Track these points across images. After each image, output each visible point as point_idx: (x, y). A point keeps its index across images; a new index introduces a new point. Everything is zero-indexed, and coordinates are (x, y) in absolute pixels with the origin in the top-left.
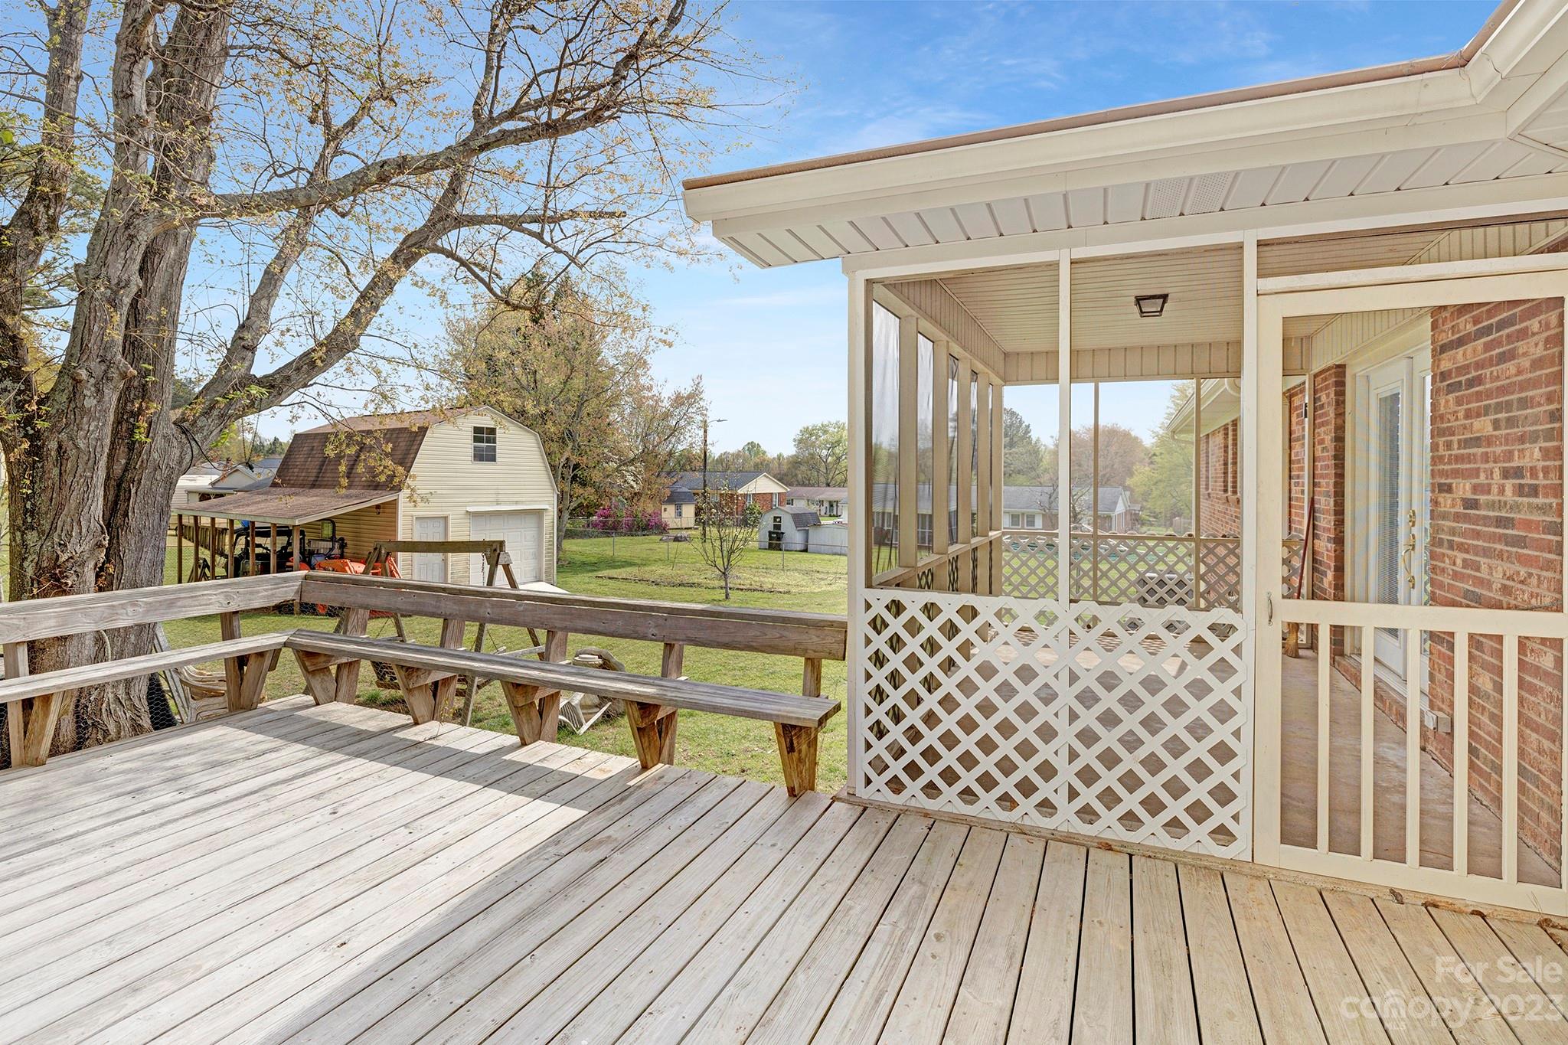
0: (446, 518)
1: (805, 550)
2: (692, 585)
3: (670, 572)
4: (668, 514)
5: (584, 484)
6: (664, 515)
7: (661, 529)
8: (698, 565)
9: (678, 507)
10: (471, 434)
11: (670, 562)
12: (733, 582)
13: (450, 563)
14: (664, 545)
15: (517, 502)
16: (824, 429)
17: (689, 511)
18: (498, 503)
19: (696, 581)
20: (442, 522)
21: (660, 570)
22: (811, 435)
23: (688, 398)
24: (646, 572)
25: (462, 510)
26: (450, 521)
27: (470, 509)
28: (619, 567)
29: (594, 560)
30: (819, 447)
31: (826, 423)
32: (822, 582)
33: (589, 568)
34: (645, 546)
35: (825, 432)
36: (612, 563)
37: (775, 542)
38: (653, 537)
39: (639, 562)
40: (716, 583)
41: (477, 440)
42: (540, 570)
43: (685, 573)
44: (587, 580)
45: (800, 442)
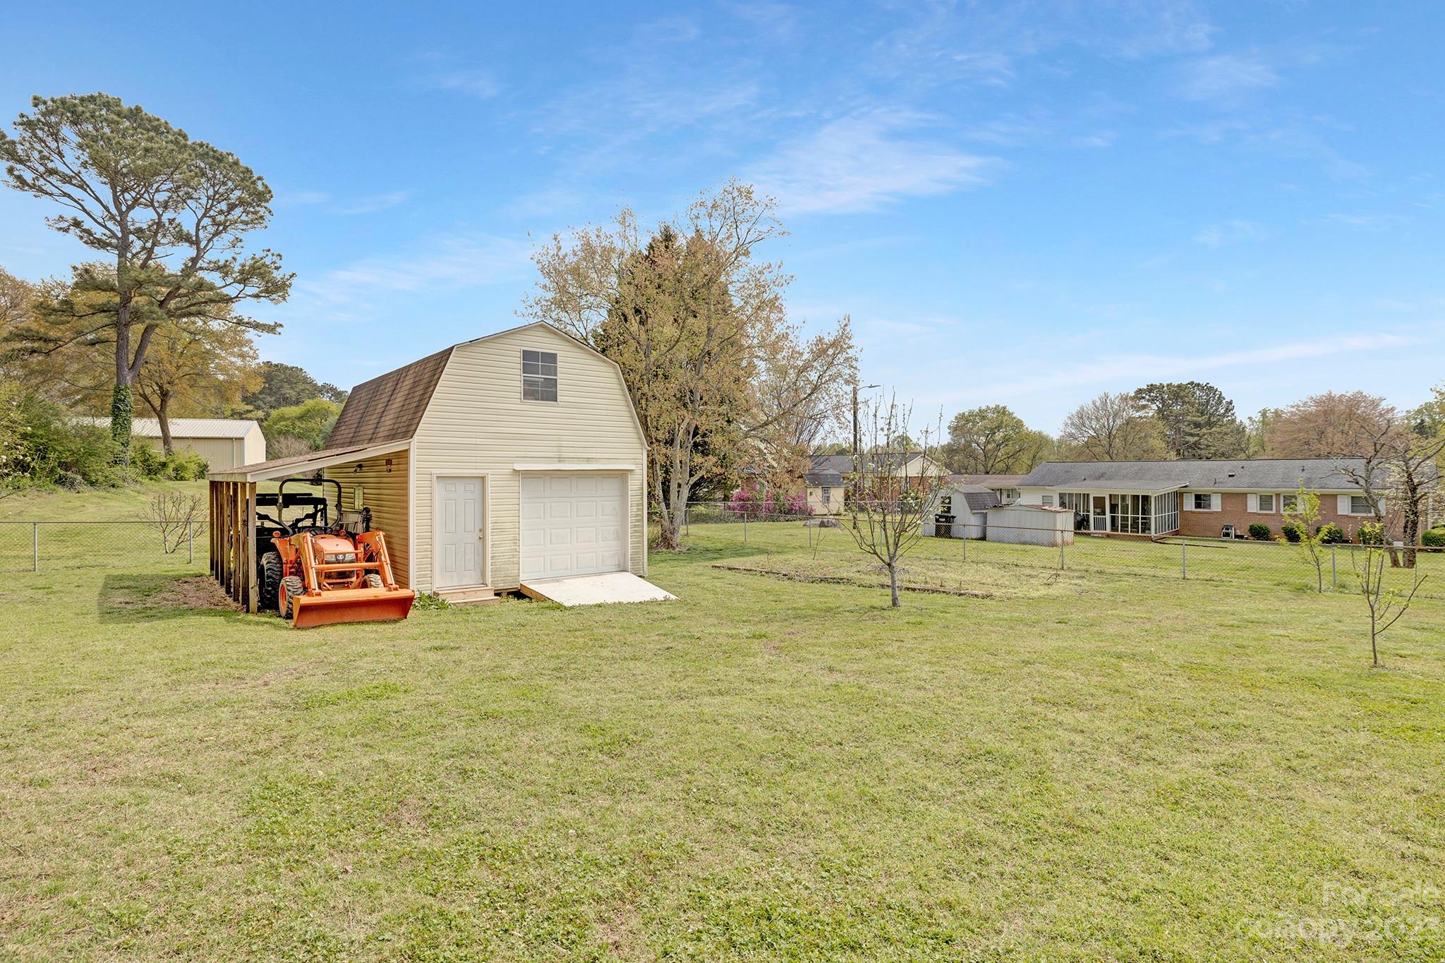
0: (483, 478)
1: (983, 538)
2: (839, 581)
3: (810, 562)
4: (814, 499)
5: (705, 453)
6: (810, 499)
7: (807, 514)
8: (848, 554)
9: (826, 490)
10: (518, 361)
11: (813, 550)
12: (902, 580)
13: (489, 543)
14: (806, 531)
15: (588, 460)
16: (982, 414)
17: (837, 495)
18: (560, 460)
19: (845, 575)
20: (478, 484)
21: (798, 560)
22: (968, 421)
23: (833, 345)
24: (776, 562)
25: (508, 468)
26: (489, 483)
27: (518, 467)
28: (748, 555)
29: (720, 546)
30: (977, 433)
31: (984, 408)
32: (1033, 581)
33: (710, 555)
34: (785, 531)
35: (983, 418)
36: (739, 551)
37: (945, 527)
38: (798, 523)
39: (774, 549)
40: (874, 579)
41: (526, 369)
42: (625, 555)
43: (829, 564)
44: (700, 570)
45: (955, 430)
